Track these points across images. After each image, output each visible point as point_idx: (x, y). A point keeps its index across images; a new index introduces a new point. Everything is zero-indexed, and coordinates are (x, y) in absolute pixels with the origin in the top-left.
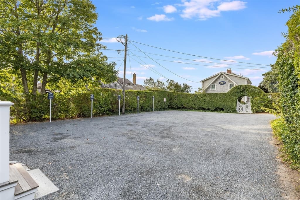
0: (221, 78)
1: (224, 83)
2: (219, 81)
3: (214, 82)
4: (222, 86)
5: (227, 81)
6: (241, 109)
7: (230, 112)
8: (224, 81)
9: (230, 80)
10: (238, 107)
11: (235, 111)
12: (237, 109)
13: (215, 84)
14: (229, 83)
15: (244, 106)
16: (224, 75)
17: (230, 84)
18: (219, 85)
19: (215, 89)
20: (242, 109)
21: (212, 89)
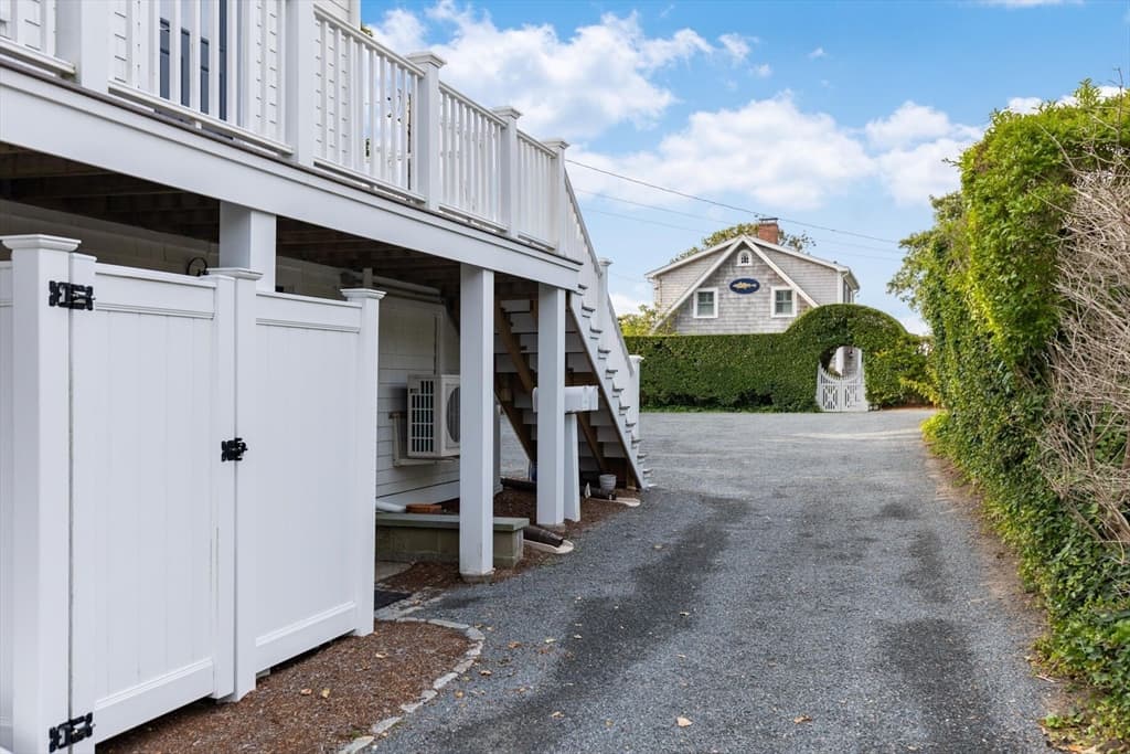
0: (739, 263)
1: (752, 287)
2: (731, 277)
3: (710, 281)
4: (745, 298)
5: (762, 279)
6: (830, 397)
7: (795, 410)
8: (752, 278)
9: (776, 274)
10: (820, 387)
11: (810, 406)
12: (819, 399)
13: (715, 290)
14: (774, 289)
15: (841, 385)
16: (751, 250)
17: (778, 293)
18: (733, 295)
19: (712, 312)
20: (835, 398)
21: (699, 313)
